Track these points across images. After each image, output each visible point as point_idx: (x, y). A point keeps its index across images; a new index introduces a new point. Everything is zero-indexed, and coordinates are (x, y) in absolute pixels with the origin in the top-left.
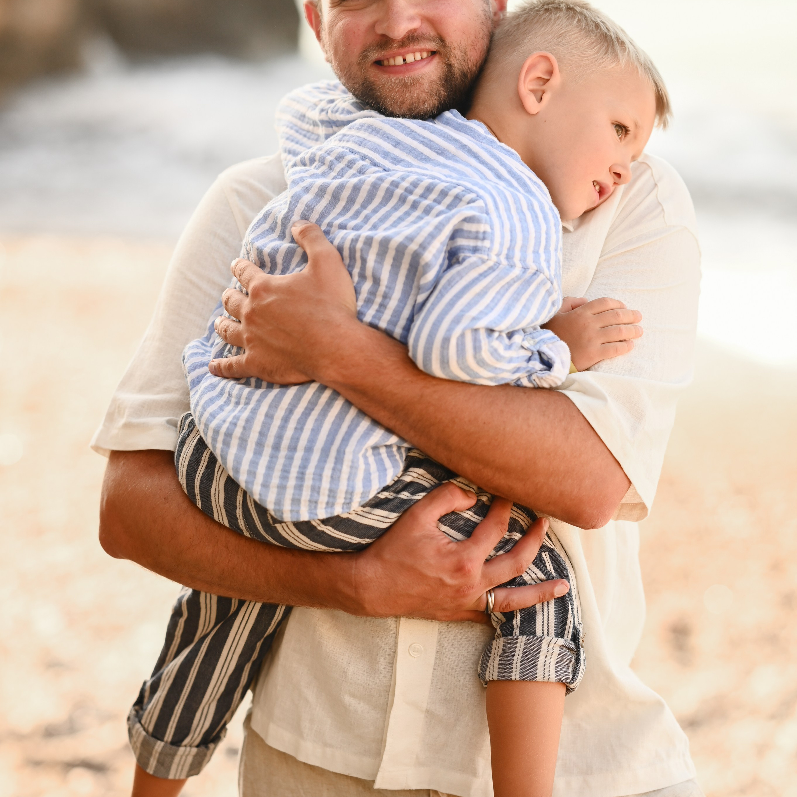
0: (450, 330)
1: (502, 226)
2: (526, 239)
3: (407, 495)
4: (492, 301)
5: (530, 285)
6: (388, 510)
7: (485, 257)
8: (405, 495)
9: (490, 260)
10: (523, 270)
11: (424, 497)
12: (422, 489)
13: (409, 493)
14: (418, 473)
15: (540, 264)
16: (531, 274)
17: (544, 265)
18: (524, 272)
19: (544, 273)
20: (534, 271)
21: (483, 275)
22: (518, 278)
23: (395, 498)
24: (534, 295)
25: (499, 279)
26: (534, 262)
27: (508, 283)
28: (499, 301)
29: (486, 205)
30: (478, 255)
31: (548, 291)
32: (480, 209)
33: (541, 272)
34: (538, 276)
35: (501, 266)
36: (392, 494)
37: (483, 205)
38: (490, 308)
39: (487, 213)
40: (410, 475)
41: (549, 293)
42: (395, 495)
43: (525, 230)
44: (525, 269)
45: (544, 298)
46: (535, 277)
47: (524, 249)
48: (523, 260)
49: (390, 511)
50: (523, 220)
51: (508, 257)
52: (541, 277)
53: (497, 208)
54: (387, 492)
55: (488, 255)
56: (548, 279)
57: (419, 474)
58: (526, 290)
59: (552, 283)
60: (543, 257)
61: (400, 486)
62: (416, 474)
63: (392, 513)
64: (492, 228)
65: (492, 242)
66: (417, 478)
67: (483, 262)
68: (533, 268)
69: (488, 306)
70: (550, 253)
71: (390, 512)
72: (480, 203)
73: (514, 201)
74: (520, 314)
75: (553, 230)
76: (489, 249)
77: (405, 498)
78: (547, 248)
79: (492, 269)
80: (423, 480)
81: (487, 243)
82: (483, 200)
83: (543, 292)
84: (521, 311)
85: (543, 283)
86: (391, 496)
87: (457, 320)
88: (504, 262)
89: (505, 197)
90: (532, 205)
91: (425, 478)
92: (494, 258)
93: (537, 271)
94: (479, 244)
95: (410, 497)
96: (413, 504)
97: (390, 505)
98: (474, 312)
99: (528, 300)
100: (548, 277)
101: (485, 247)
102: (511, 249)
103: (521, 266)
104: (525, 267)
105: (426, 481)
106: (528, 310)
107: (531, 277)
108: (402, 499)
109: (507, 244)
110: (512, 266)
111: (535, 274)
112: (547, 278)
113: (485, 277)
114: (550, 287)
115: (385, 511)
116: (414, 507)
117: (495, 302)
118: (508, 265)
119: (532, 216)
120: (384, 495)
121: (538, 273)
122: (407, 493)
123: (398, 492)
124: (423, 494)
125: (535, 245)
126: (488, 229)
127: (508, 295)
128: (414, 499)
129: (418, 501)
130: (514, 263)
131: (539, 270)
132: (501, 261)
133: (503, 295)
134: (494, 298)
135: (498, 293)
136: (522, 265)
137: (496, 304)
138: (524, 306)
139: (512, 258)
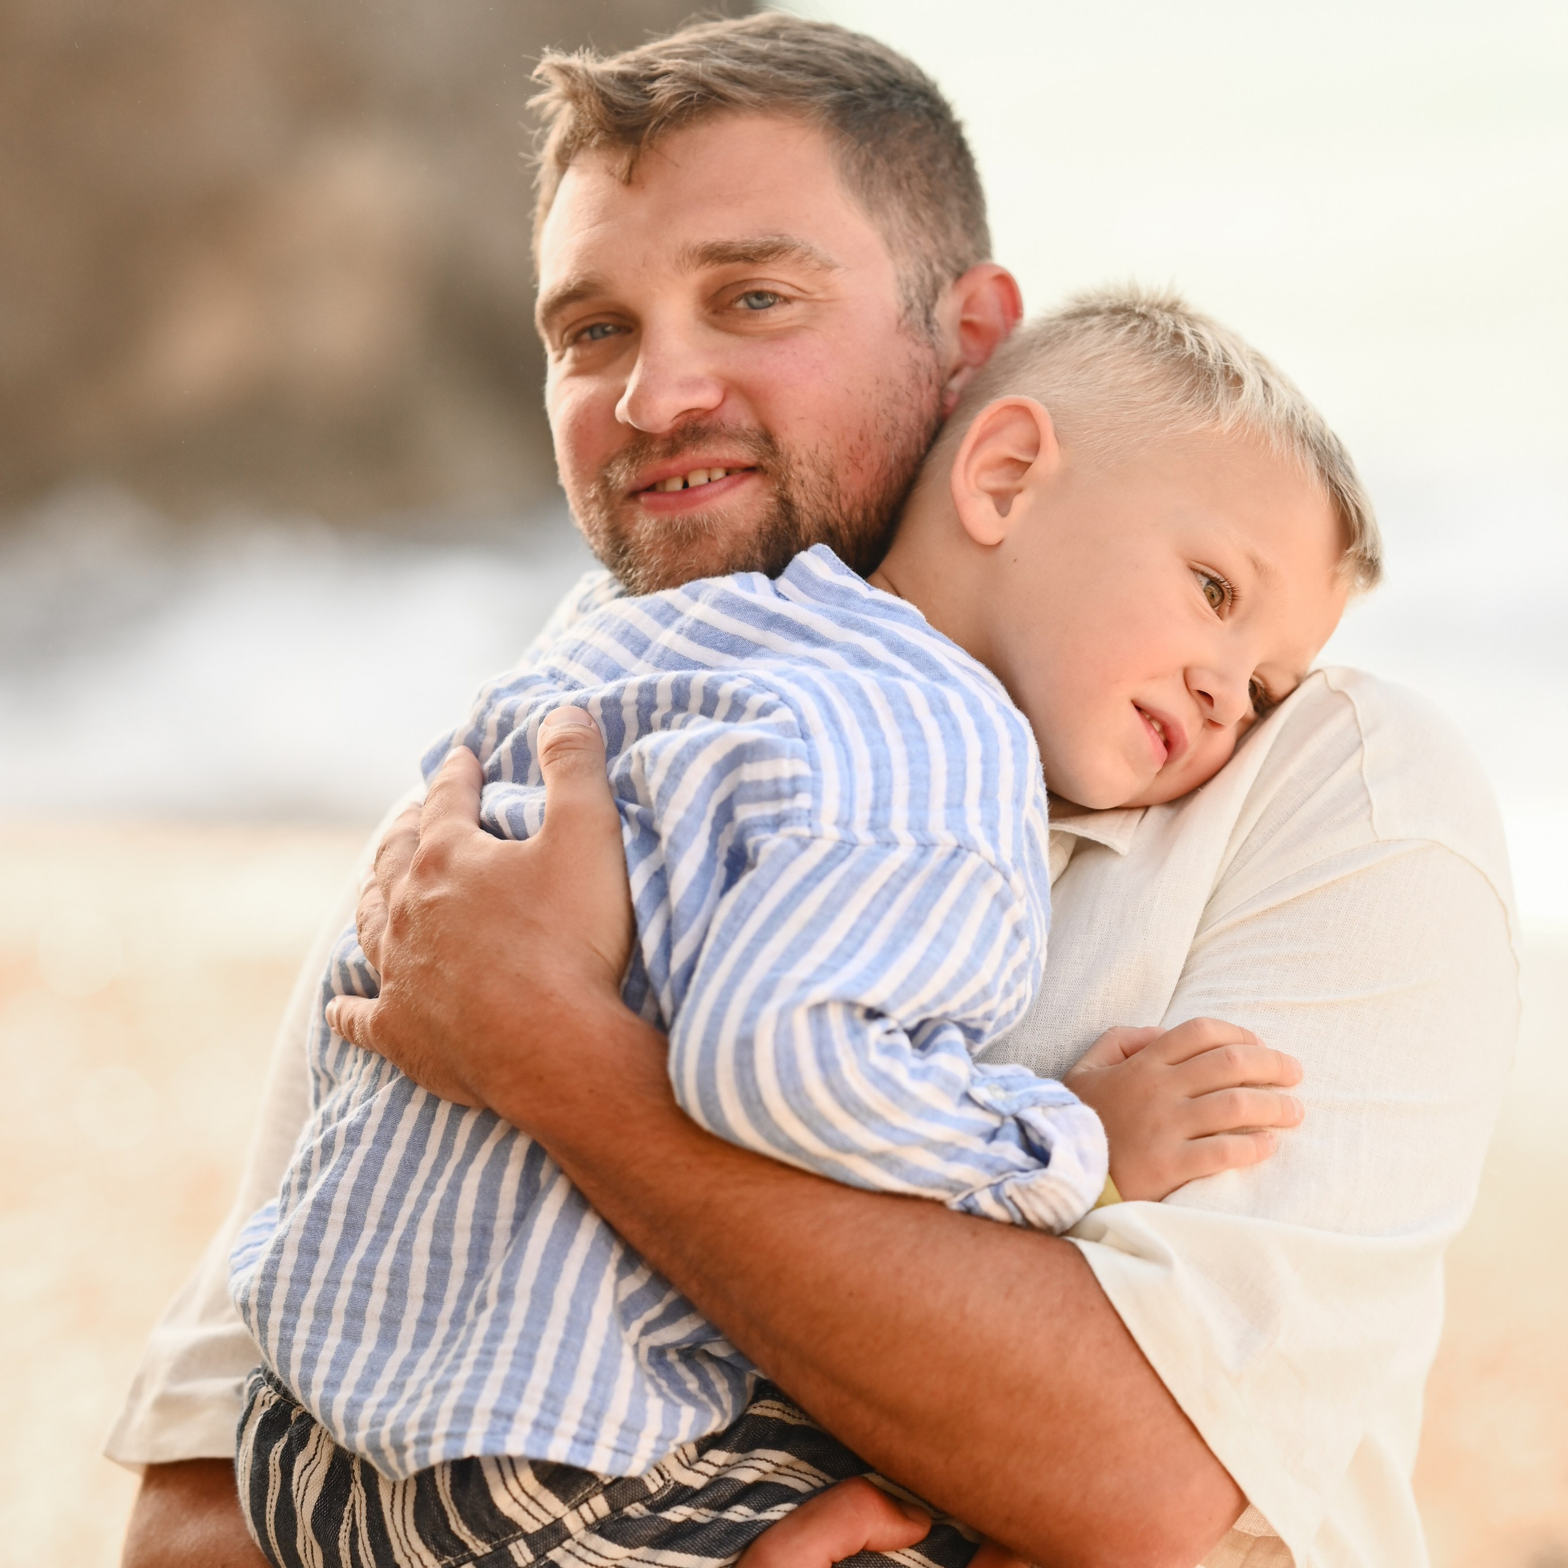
0: (750, 1018)
1: (848, 759)
2: (920, 781)
3: (745, 1514)
4: (849, 936)
5: (946, 884)
6: (697, 1553)
7: (804, 831)
8: (739, 1513)
9: (820, 837)
10: (921, 849)
11: (790, 1513)
12: (786, 1494)
13: (750, 1507)
14: (775, 1462)
15: (965, 831)
16: (944, 858)
17: (977, 833)
18: (923, 855)
19: (978, 853)
20: (949, 849)
21: (815, 876)
22: (909, 871)
23: (715, 1521)
24: (961, 907)
25: (855, 880)
26: (948, 827)
27: (885, 886)
28: (868, 933)
29: (800, 717)
30: (786, 830)
31: (997, 897)
32: (785, 728)
33: (969, 850)
34: (964, 858)
35: (857, 849)
36: (704, 1511)
37: (793, 719)
38: (843, 955)
39: (805, 736)
40: (753, 1468)
41: (1002, 902)
42: (713, 1514)
43: (918, 758)
44: (926, 847)
45: (988, 915)
46: (956, 861)
47: (919, 800)
48: (918, 826)
49: (703, 1555)
50: (915, 738)
51: (874, 826)
52: (971, 862)
53: (833, 720)
54: (690, 1506)
55: (810, 825)
56: (994, 867)
57: (777, 1465)
58: (937, 897)
59: (1006, 878)
60: (973, 814)
61: (726, 1491)
62: (769, 1464)
63: (709, 1558)
64: (814, 766)
65: (816, 795)
66: (775, 1472)
67: (804, 844)
68: (947, 841)
69: (838, 950)
70: (997, 808)
71: (703, 1558)
72: (784, 714)
73: (887, 697)
74: (924, 958)
75: (1006, 753)
76: (809, 811)
77: (739, 1519)
78: (987, 796)
79: (832, 858)
80: (790, 1476)
81: (803, 801)
82: (791, 707)
83: (984, 901)
84: (929, 949)
85: (980, 877)
86: (706, 1516)
87: (765, 993)
88: (865, 838)
89: (860, 693)
90: (943, 701)
91: (798, 1471)
92: (831, 834)
93: (959, 847)
94: (786, 806)
95: (753, 1516)
96: (760, 1533)
97: (700, 1539)
98: (803, 969)
99: (947, 920)
100: (993, 861)
101: (800, 809)
102: (880, 805)
103: (913, 841)
104: (926, 843)
105: (799, 1478)
106: (948, 946)
107: (947, 863)
108: (733, 1522)
109: (864, 797)
110: (890, 844)
111: (954, 855)
112: (990, 864)
113: (820, 880)
114: (1003, 888)
115: (689, 1555)
116: (762, 1540)
117: (857, 937)
118: (877, 842)
119: (942, 727)
120: (681, 1514)
121: (963, 852)
122: (746, 1508)
123: (724, 1507)
124: (789, 1506)
125: (949, 790)
126: (803, 769)
127: (892, 916)
128: (762, 1521)
129: (774, 1523)
130: (892, 835)
131: (962, 844)
132: (856, 838)
133: (877, 920)
134: (853, 929)
135: (864, 914)
136: (916, 838)
137: (861, 943)
138: (939, 936)
139: (886, 826)
